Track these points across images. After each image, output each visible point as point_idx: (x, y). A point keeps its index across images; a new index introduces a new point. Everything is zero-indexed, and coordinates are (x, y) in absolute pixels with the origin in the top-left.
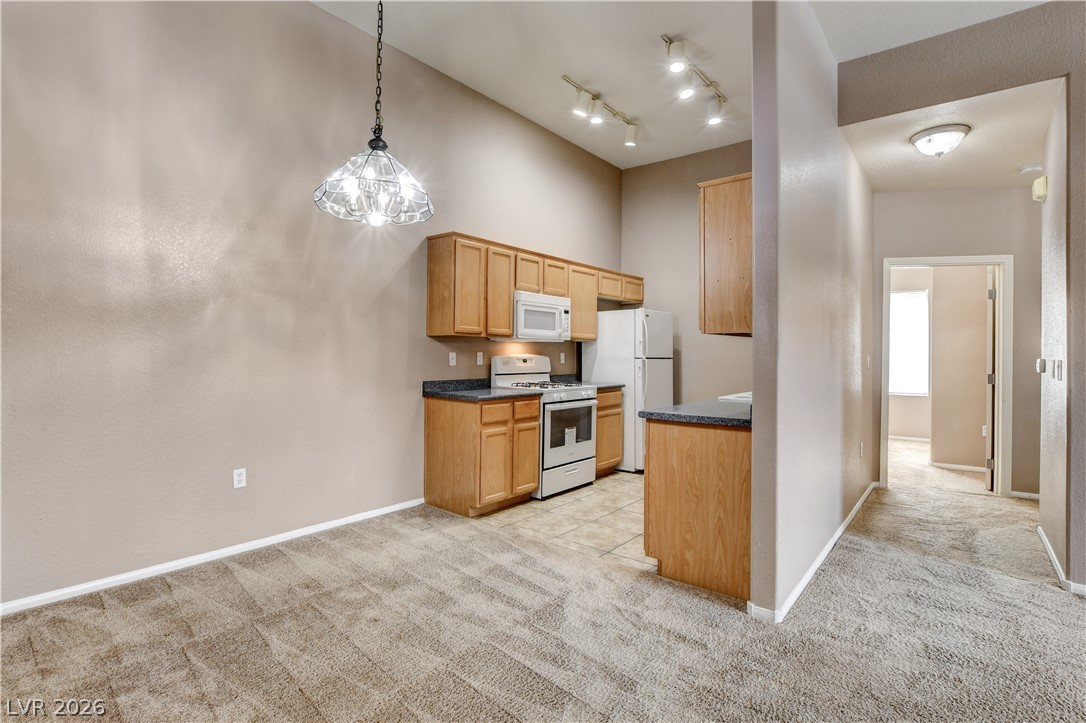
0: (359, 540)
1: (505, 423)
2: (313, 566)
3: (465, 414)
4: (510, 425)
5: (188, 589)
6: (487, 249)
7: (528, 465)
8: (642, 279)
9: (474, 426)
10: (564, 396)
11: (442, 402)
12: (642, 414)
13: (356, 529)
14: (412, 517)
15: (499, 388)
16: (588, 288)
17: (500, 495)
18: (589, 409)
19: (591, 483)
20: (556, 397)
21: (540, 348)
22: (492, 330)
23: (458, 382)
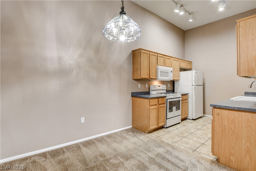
0: (115, 139)
1: (156, 105)
2: (103, 148)
3: (144, 102)
4: (157, 106)
5: (69, 153)
6: (150, 53)
7: (162, 117)
8: (191, 62)
9: (147, 106)
10: (173, 97)
11: (137, 99)
12: (211, 105)
13: (114, 135)
14: (129, 132)
15: (152, 94)
16: (177, 65)
17: (155, 127)
18: (179, 101)
19: (180, 123)
20: (170, 97)
21: (163, 82)
22: (151, 77)
23: (141, 92)
